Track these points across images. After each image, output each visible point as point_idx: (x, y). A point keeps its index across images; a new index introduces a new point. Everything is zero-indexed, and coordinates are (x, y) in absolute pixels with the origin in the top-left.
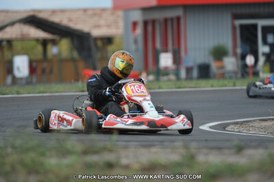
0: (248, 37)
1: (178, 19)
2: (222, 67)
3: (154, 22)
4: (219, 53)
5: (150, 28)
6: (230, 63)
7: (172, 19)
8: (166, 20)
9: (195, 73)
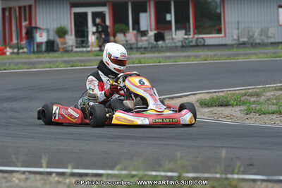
0: (80, 21)
1: (30, 7)
2: (65, 43)
3: (10, 9)
4: (62, 33)
5: (7, 14)
6: (71, 39)
7: (25, 7)
8: (20, 8)
9: (44, 48)
